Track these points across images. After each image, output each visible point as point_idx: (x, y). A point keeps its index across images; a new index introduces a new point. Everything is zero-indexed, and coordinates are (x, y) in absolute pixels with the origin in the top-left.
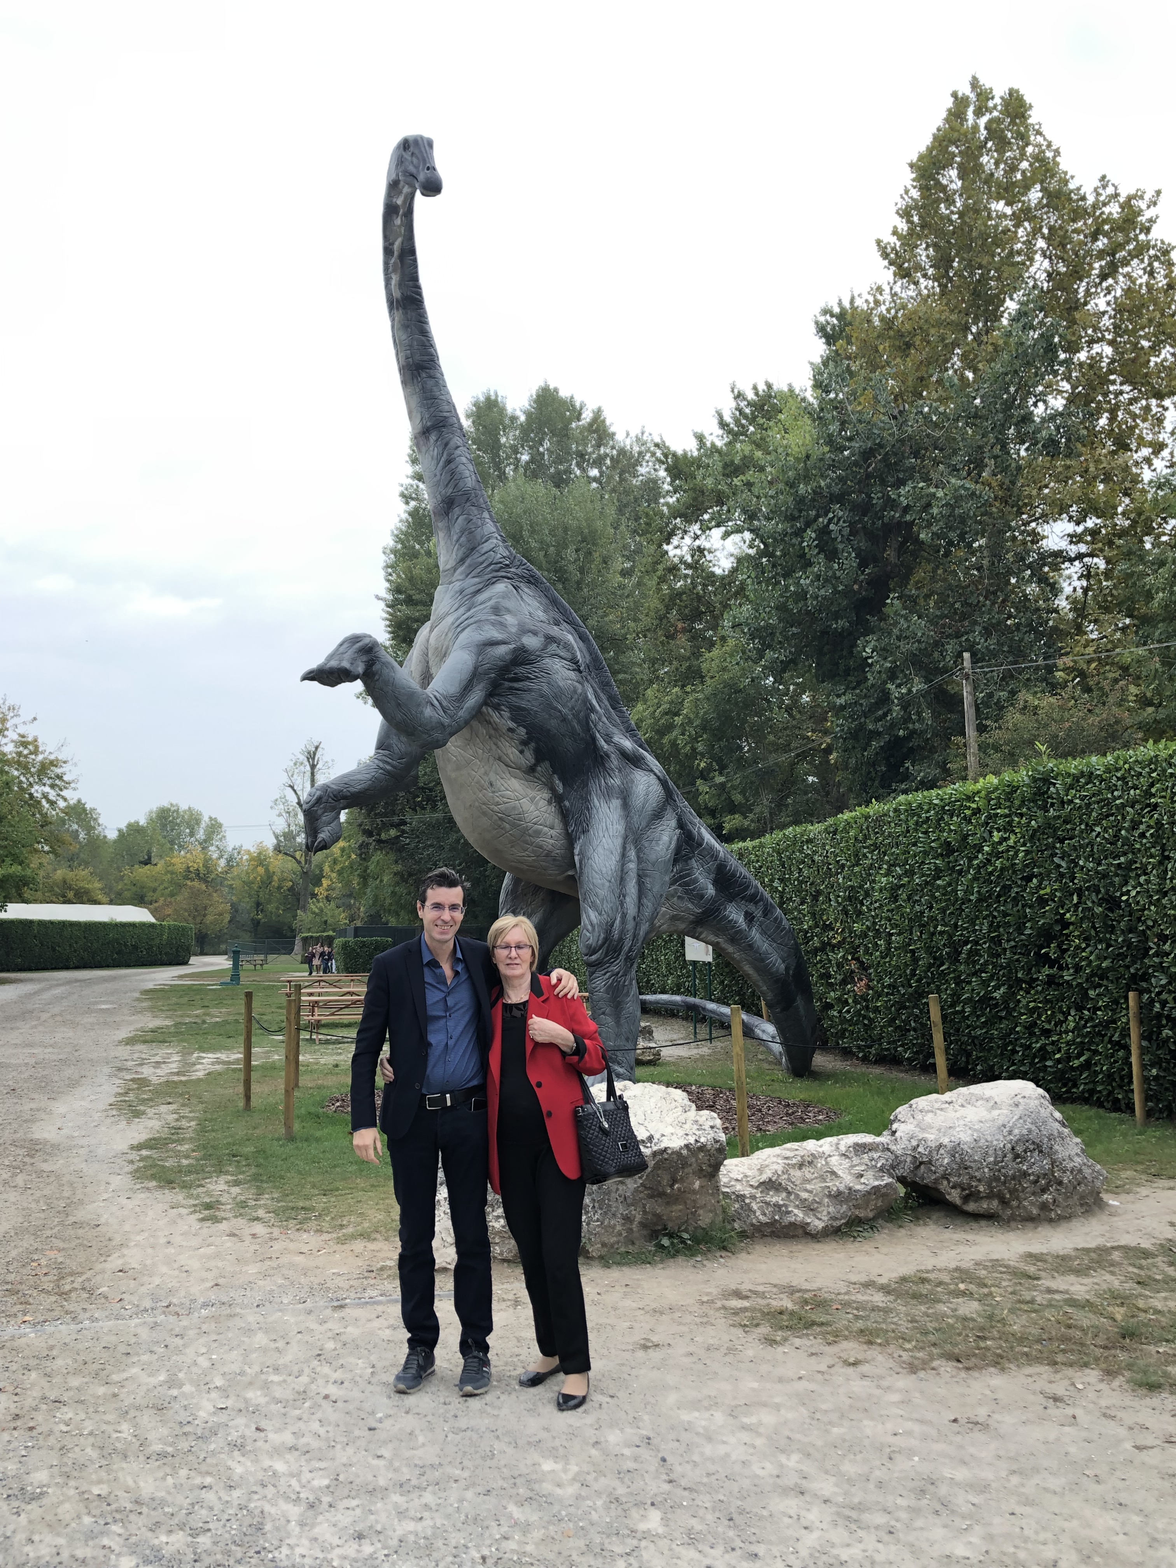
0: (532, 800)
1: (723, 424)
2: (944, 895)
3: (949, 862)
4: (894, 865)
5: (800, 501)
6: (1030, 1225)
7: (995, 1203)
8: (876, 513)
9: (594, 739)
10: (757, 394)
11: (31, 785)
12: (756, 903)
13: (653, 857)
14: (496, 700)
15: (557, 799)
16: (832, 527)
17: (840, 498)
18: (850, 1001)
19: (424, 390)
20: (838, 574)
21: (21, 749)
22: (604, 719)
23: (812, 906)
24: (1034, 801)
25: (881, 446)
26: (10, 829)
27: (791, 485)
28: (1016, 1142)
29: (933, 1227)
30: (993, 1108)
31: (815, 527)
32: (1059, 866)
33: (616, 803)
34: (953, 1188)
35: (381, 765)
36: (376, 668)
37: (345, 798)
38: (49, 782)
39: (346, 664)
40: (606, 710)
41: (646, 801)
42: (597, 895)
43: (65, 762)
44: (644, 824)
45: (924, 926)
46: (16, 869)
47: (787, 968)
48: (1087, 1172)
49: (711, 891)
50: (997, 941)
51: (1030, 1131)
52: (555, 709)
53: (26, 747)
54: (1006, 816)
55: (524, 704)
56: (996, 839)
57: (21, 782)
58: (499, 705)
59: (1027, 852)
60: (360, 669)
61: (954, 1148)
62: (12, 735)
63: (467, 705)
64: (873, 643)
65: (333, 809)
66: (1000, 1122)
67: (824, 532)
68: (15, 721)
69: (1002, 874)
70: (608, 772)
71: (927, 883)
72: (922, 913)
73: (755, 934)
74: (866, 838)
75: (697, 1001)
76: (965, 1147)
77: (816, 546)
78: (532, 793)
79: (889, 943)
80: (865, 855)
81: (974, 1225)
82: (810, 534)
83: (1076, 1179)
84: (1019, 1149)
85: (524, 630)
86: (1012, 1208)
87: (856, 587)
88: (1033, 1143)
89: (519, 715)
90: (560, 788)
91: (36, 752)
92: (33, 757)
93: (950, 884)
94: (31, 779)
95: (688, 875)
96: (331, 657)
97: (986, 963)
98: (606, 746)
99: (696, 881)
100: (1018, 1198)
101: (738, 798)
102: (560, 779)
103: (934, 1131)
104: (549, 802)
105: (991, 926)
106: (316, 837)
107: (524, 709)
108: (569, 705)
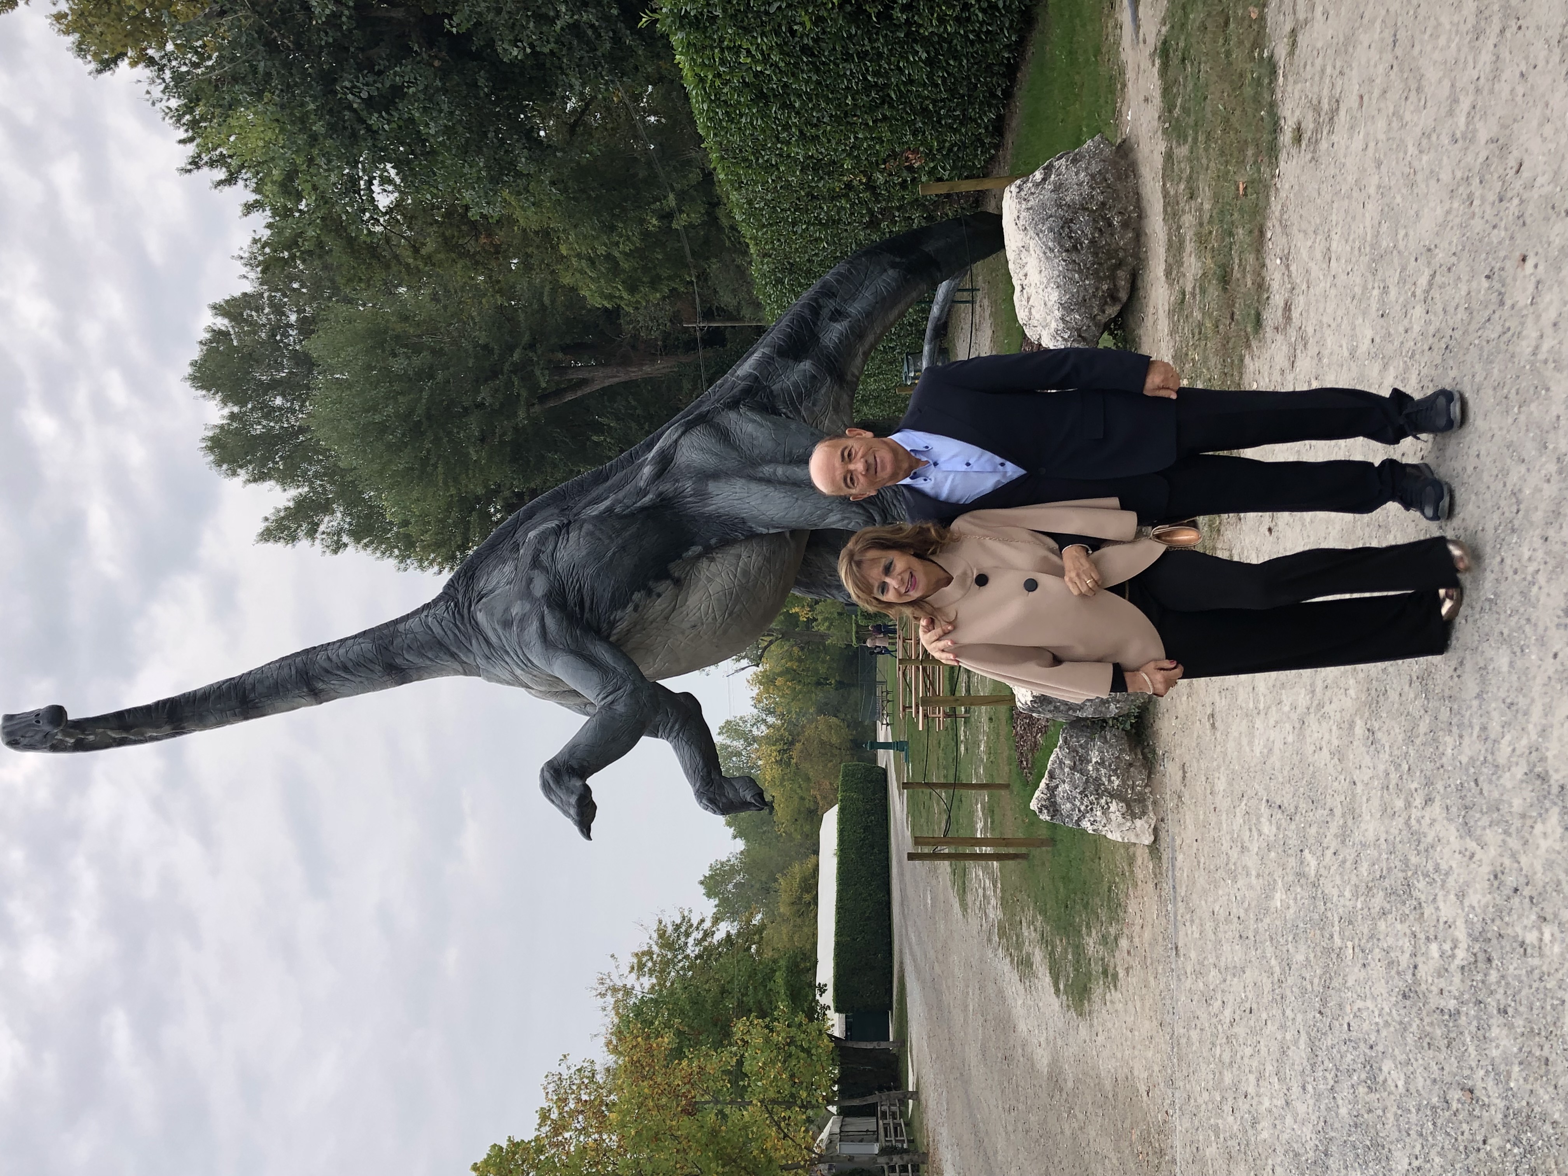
0: (710, 580)
1: (231, 180)
2: (811, 100)
3: (775, 96)
4: (778, 138)
5: (332, 128)
6: (1143, 239)
7: (1121, 273)
8: (343, 35)
9: (643, 509)
10: (191, 140)
11: (687, 957)
12: (820, 307)
13: (770, 445)
14: (605, 626)
15: (708, 552)
16: (364, 95)
17: (328, 80)
18: (932, 165)
19: (268, 696)
20: (421, 88)
21: (646, 969)
22: (621, 495)
23: (824, 198)
24: (706, 28)
25: (260, 31)
26: (736, 982)
27: (314, 139)
28: (1061, 246)
29: (1142, 332)
30: (1028, 250)
31: (365, 113)
32: (779, 8)
33: (712, 487)
34: (1104, 312)
35: (674, 734)
36: (574, 763)
37: (709, 773)
38: (683, 939)
39: (573, 800)
40: (610, 490)
41: (710, 452)
42: (811, 514)
43: (660, 922)
44: (734, 454)
45: (846, 114)
46: (780, 978)
47: (893, 265)
48: (1095, 168)
49: (806, 365)
50: (863, 55)
51: (1051, 230)
52: (612, 559)
53: (645, 965)
54: (722, 51)
55: (608, 595)
56: (749, 60)
57: (683, 968)
58: (609, 622)
59: (763, 34)
60: (578, 783)
61: (1064, 308)
62: (631, 980)
63: (611, 662)
64: (506, 46)
65: (721, 787)
66: (1042, 255)
67: (369, 102)
68: (615, 977)
69: (788, 55)
70: (679, 494)
71: (797, 113)
72: (831, 116)
73: (855, 308)
74: (745, 160)
75: (930, 326)
76: (1064, 299)
77: (388, 113)
78: (703, 580)
79: (866, 138)
80: (767, 161)
81: (1141, 293)
82: (374, 120)
83: (1101, 183)
84: (1068, 245)
85: (527, 593)
86: (1126, 257)
87: (437, 63)
88: (1062, 227)
89: (619, 601)
90: (697, 549)
91: (650, 953)
92: (655, 956)
93: (800, 96)
94: (680, 957)
95: (790, 394)
96: (566, 813)
97: (889, 64)
98: (650, 496)
99: (796, 385)
100: (1116, 251)
101: (695, 176)
102: (687, 550)
103: (1049, 318)
104: (712, 560)
105: (846, 61)
106: (750, 803)
107: (613, 594)
108: (607, 542)
